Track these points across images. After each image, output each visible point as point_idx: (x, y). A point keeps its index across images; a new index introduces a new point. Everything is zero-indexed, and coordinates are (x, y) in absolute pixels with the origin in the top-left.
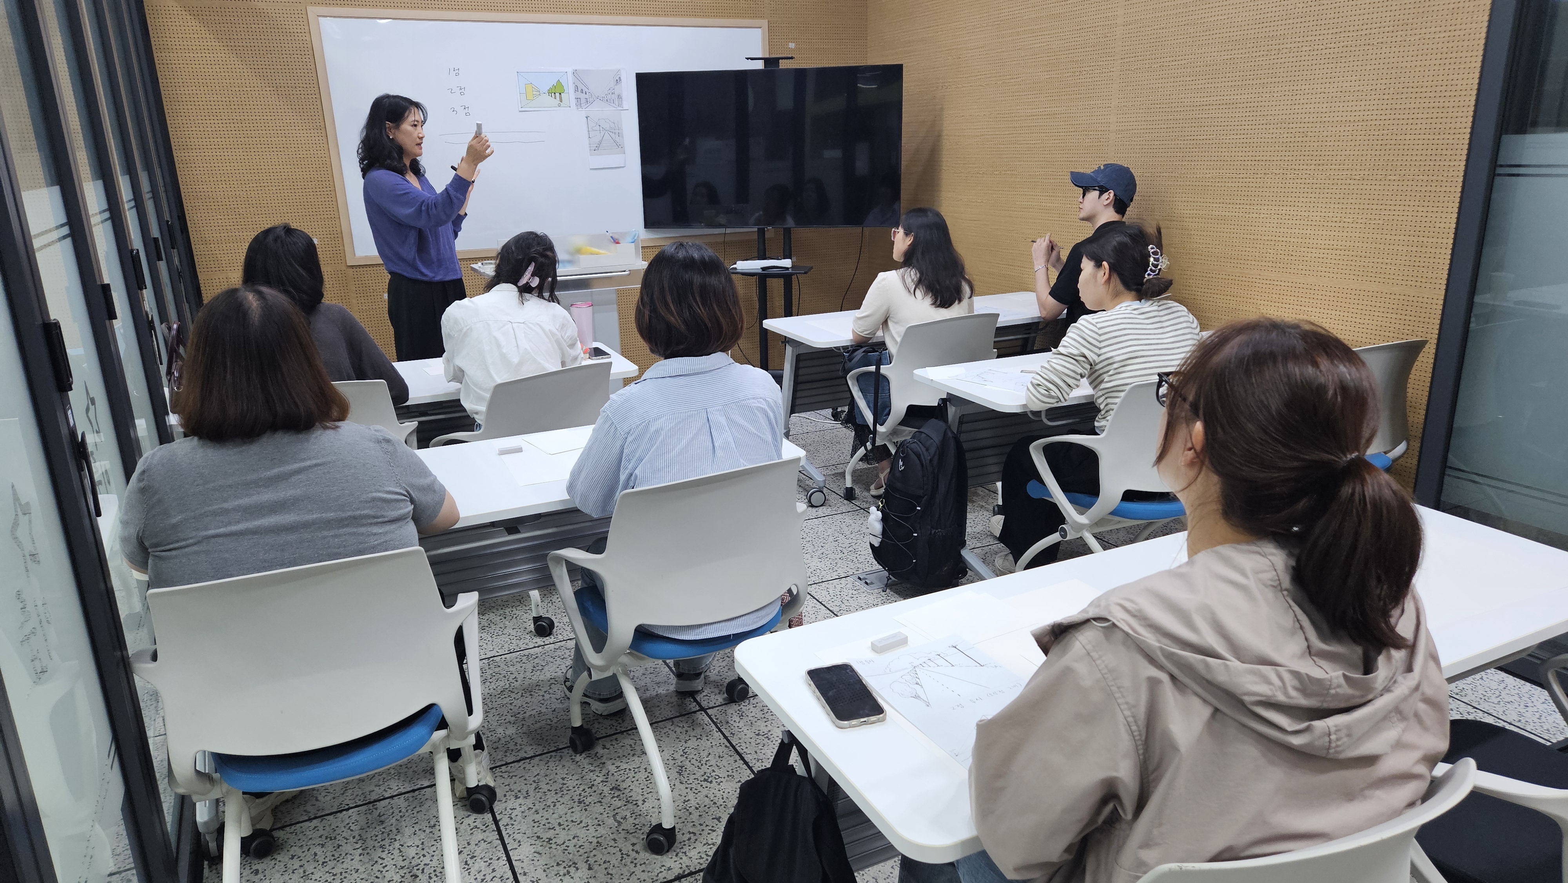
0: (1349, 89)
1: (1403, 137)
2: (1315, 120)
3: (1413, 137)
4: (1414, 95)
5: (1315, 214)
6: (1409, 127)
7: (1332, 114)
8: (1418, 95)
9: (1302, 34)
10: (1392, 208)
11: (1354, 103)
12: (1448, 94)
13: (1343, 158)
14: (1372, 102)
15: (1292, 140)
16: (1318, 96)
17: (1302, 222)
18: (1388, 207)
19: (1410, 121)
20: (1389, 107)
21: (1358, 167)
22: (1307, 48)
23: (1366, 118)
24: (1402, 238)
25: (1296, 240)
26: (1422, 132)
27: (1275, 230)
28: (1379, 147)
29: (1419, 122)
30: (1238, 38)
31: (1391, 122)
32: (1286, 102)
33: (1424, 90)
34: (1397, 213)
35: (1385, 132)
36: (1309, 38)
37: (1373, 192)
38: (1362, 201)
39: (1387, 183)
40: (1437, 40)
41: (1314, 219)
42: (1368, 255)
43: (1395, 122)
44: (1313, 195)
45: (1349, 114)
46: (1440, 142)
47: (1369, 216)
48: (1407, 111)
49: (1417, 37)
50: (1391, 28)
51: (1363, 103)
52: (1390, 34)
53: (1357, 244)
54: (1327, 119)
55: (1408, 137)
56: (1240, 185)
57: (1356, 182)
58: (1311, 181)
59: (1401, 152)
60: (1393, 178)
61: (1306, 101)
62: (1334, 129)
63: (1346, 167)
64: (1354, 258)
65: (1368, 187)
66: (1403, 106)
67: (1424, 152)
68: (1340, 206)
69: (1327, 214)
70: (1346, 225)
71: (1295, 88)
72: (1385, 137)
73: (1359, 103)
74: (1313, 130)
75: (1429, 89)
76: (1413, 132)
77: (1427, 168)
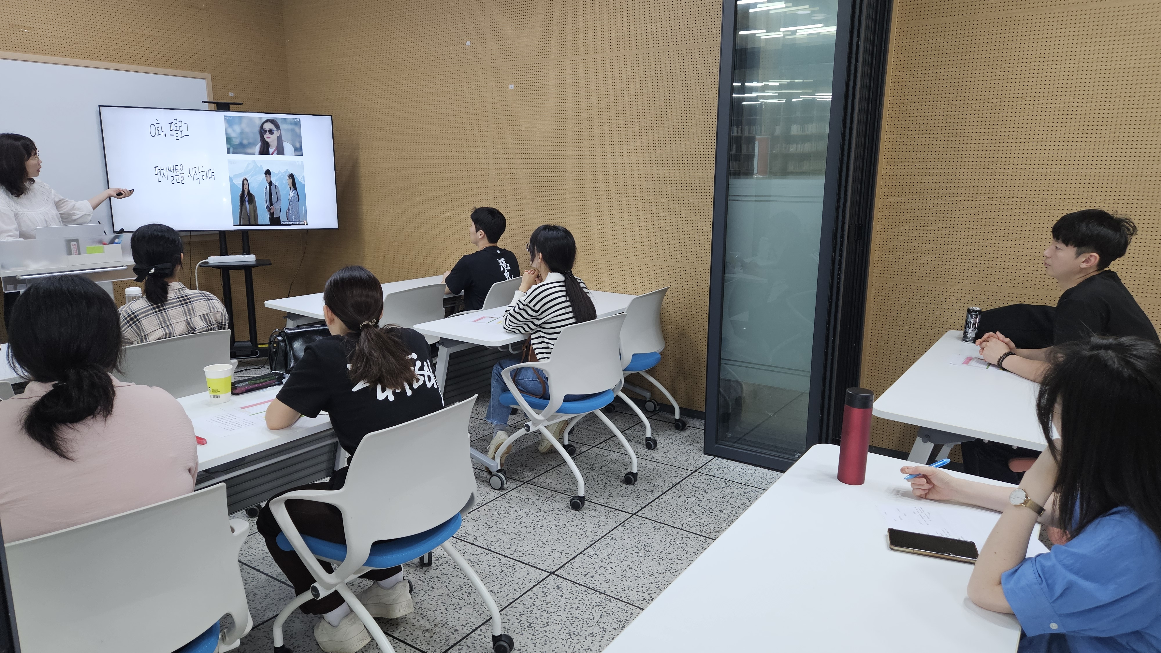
0: (633, 151)
1: (666, 179)
2: (617, 168)
3: (671, 179)
4: (669, 156)
5: (623, 222)
6: (668, 174)
7: (626, 165)
8: (671, 156)
9: (604, 118)
10: (664, 218)
11: (637, 159)
12: (686, 156)
13: (634, 190)
14: (647, 159)
15: (605, 179)
16: (617, 154)
17: (616, 227)
18: (662, 218)
19: (668, 171)
20: (656, 162)
21: (643, 195)
22: (608, 127)
23: (644, 168)
24: (671, 235)
25: (613, 237)
26: (675, 176)
27: (600, 231)
28: (653, 184)
29: (673, 171)
30: (567, 117)
31: (659, 171)
32: (599, 157)
33: (674, 153)
34: (667, 221)
35: (656, 176)
36: (608, 121)
37: (653, 209)
38: (648, 215)
39: (660, 204)
40: (678, 127)
41: (622, 224)
42: (654, 245)
43: (661, 171)
44: (620, 211)
45: (635, 165)
46: (685, 182)
47: (653, 223)
48: (666, 165)
49: (667, 125)
50: (653, 119)
51: (642, 159)
52: (653, 122)
53: (647, 239)
54: (624, 168)
55: (668, 179)
56: (577, 204)
57: (643, 204)
58: (618, 203)
59: (665, 187)
60: (662, 201)
61: (610, 157)
62: (628, 173)
63: (637, 195)
64: (647, 247)
65: (650, 207)
66: (664, 162)
67: (678, 188)
68: (636, 217)
69: (629, 222)
70: (641, 228)
71: (604, 149)
72: (656, 179)
73: (640, 159)
74: (617, 173)
75: (676, 154)
76: (671, 176)
77: (680, 197)
